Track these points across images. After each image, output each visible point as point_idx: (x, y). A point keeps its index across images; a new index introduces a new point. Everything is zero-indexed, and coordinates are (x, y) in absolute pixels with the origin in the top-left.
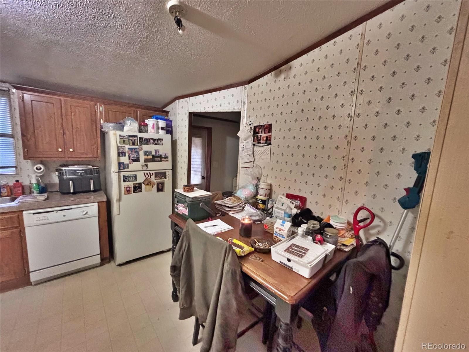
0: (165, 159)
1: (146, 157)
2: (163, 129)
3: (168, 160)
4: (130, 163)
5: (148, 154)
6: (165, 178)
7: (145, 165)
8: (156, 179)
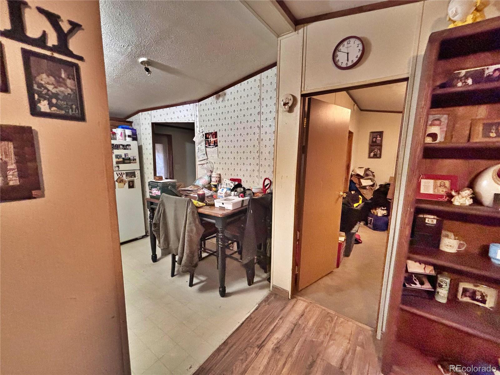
0: (134, 161)
2: (129, 136)
3: (136, 162)
5: (119, 157)
6: (135, 177)
8: (127, 177)
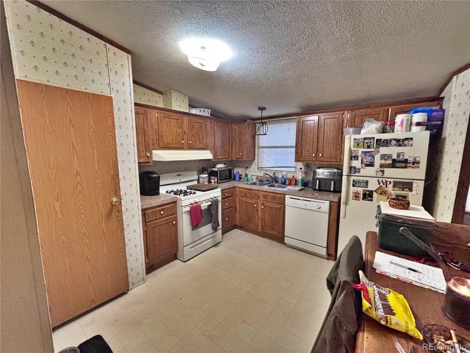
0: (413, 165)
1: (383, 162)
4: (362, 168)
5: (386, 158)
7: (381, 171)
8: (394, 189)
